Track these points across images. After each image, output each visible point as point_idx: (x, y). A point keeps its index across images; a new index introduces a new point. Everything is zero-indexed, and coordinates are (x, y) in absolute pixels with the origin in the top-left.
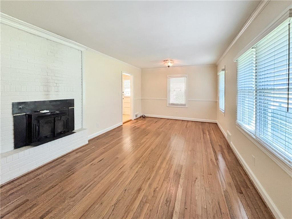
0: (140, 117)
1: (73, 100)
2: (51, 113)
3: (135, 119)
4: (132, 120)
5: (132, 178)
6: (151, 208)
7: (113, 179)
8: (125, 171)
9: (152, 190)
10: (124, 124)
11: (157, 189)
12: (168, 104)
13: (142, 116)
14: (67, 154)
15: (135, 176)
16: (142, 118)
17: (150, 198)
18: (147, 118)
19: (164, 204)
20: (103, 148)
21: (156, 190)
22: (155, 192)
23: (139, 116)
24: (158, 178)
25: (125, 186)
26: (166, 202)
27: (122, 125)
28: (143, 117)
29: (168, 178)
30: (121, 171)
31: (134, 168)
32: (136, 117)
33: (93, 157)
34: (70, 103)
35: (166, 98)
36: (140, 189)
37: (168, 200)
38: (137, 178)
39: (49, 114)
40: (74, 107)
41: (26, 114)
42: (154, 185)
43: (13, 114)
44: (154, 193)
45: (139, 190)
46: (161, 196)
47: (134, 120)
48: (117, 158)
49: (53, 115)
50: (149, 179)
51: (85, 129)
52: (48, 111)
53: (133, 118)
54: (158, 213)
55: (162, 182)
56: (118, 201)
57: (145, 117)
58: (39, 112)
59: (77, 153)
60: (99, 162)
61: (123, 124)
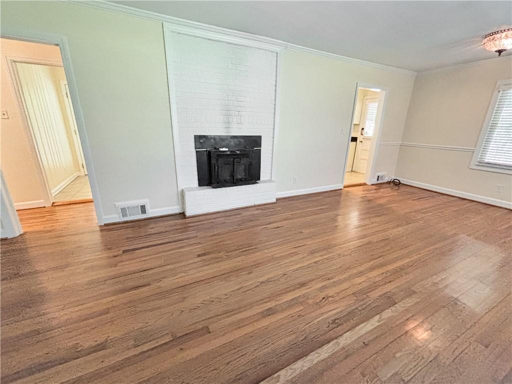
0: (389, 183)
1: (260, 137)
2: (231, 152)
3: (375, 183)
4: (367, 185)
5: (302, 265)
6: (303, 314)
7: (278, 255)
8: (299, 253)
9: (323, 295)
10: (346, 189)
11: (330, 299)
12: (474, 162)
13: (393, 182)
14: (247, 208)
15: (310, 266)
16: (392, 184)
17: (310, 301)
18: (404, 187)
19: (327, 322)
20: (292, 213)
21: (328, 299)
22: (324, 300)
23: (386, 180)
24: (345, 285)
25: (288, 270)
26: (331, 322)
27: (341, 189)
28: (396, 184)
29: (365, 296)
30: (296, 250)
31: (316, 255)
32: (378, 180)
33: (272, 220)
34: (256, 141)
35: (475, 147)
36: (305, 284)
37: (336, 322)
38: (310, 269)
39: (229, 153)
40: (261, 147)
41: (206, 151)
42: (330, 292)
43: (196, 149)
44: (322, 301)
45: (303, 285)
46: (330, 311)
47: (372, 185)
48: (301, 232)
49: (233, 155)
50: (329, 279)
51: (273, 182)
52: (227, 150)
53: (371, 180)
54: (308, 325)
55: (347, 294)
56: (269, 281)
57: (400, 183)
58: (218, 149)
59: (257, 209)
60: (275, 228)
61: (344, 187)
